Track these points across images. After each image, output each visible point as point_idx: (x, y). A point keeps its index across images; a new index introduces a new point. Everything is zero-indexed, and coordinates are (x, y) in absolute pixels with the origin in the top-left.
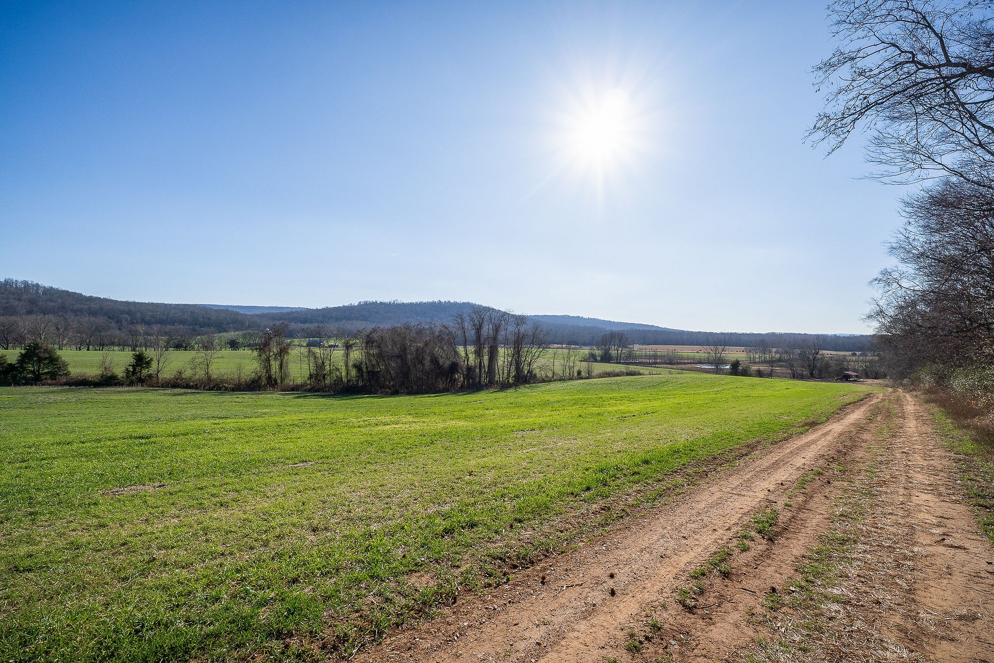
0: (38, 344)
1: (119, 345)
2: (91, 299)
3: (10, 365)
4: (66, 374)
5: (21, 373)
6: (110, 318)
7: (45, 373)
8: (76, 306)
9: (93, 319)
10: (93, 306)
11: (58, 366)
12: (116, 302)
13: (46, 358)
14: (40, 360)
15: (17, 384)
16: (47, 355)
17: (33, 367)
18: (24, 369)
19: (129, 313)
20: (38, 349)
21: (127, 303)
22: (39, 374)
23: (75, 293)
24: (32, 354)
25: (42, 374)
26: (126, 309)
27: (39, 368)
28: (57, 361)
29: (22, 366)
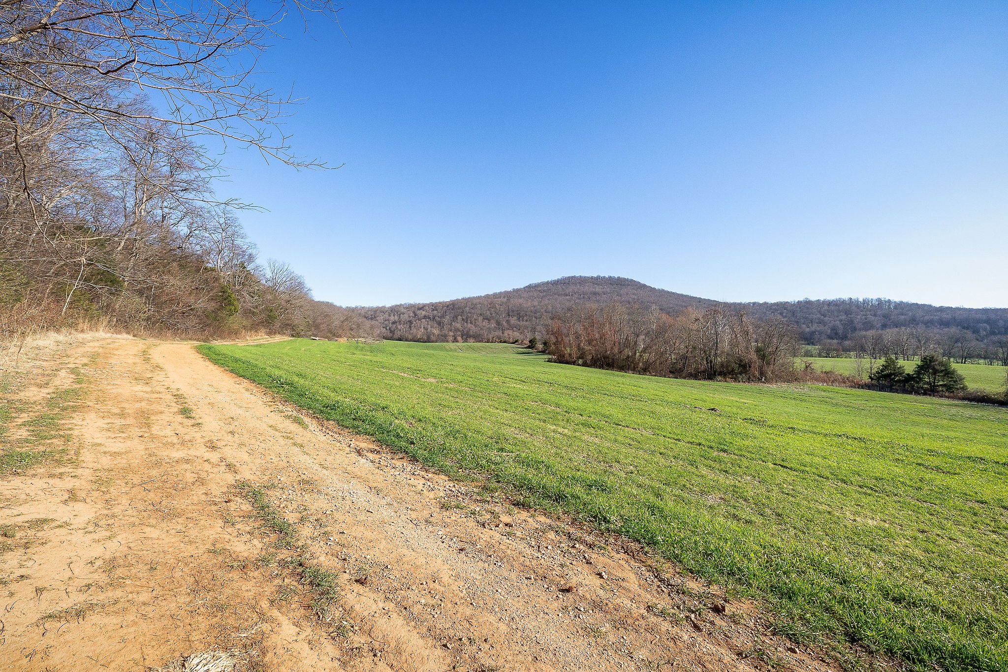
0: (933, 357)
1: (985, 358)
2: (941, 309)
3: (908, 375)
4: (963, 388)
5: (918, 383)
6: (964, 328)
7: (941, 385)
8: (927, 318)
9: (946, 330)
10: (945, 316)
11: (954, 379)
12: (971, 310)
13: (942, 371)
14: (935, 372)
15: (917, 393)
16: (943, 368)
17: (930, 379)
18: (921, 379)
19: (988, 321)
20: (934, 362)
21: (985, 311)
22: (934, 386)
23: (924, 305)
24: (927, 365)
25: (938, 386)
26: (984, 317)
27: (934, 380)
28: (953, 374)
29: (918, 377)
